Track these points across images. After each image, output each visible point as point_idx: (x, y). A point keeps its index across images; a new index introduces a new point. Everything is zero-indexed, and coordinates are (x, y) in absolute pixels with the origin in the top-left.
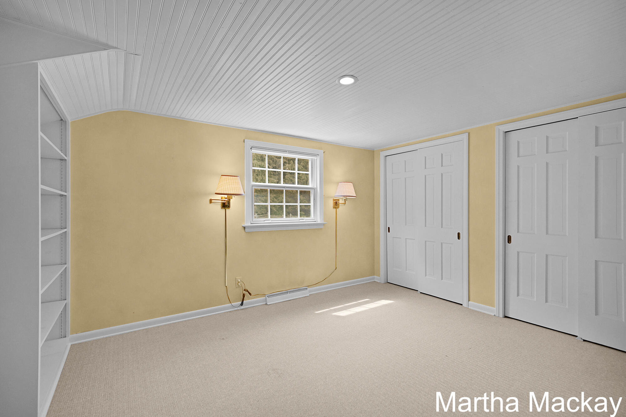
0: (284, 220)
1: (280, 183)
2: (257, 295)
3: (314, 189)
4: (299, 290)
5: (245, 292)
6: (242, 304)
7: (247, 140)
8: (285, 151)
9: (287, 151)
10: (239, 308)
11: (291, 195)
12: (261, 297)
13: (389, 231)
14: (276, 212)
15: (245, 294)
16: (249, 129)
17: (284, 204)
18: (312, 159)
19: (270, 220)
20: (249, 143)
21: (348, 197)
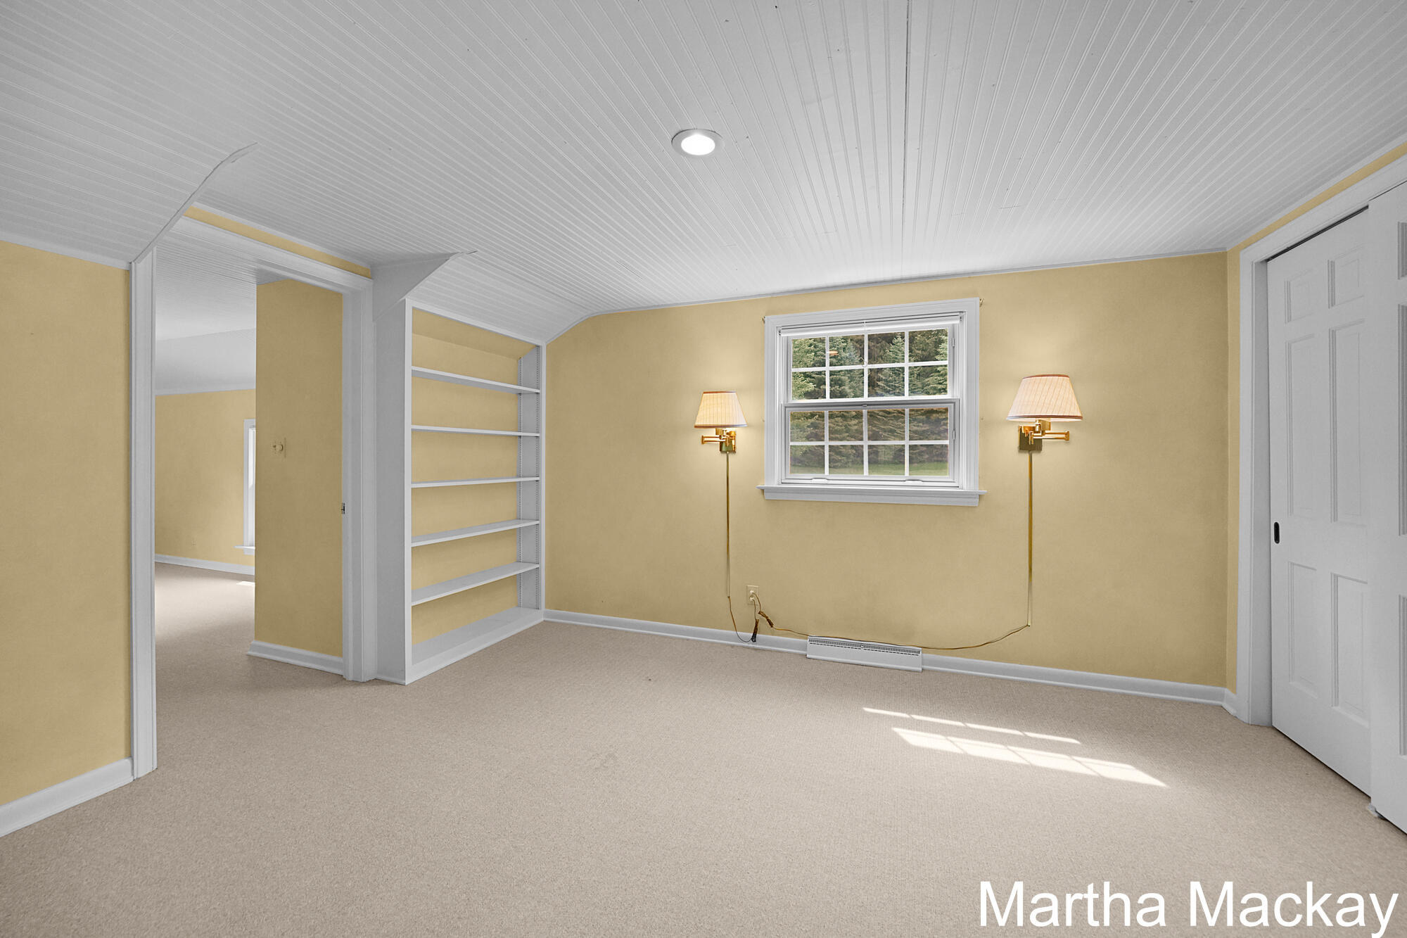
0: (864, 480)
1: (862, 395)
2: (789, 631)
3: (954, 403)
4: (895, 650)
5: (759, 616)
6: (754, 638)
7: (769, 317)
8: (859, 322)
9: (865, 321)
10: (746, 644)
11: (886, 420)
12: (796, 637)
13: (1277, 539)
14: (846, 460)
15: (761, 623)
16: (774, 294)
17: (866, 443)
18: (953, 325)
19: (826, 479)
20: (774, 321)
21: (1052, 420)
